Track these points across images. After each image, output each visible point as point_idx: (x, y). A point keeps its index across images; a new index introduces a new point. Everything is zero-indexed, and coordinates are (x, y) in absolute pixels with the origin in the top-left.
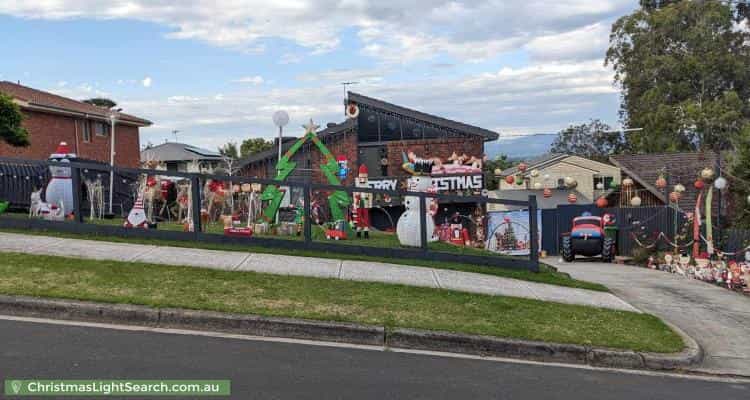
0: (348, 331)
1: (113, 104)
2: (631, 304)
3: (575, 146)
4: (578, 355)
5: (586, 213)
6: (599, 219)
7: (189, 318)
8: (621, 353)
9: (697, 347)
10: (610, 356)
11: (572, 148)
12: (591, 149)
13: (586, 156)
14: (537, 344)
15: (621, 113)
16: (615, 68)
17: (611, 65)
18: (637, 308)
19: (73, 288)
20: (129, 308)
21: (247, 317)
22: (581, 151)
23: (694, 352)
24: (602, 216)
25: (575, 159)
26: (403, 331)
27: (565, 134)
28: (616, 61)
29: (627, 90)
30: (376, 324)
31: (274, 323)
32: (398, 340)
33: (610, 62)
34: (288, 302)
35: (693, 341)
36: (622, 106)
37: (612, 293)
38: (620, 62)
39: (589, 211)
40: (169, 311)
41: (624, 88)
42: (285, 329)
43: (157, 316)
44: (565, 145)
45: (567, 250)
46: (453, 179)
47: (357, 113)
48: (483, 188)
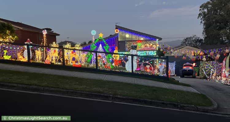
0: (101, 96)
1: (51, 30)
2: (197, 90)
3: (188, 43)
4: (175, 106)
5: (188, 63)
6: (192, 64)
7: (52, 90)
8: (189, 106)
9: (216, 105)
10: (186, 107)
11: (187, 44)
12: (193, 44)
13: (192, 46)
14: (162, 102)
15: (203, 33)
16: (201, 19)
17: (200, 18)
18: (199, 92)
19: (20, 80)
20: (35, 87)
21: (70, 91)
22: (190, 45)
23: (215, 107)
24: (193, 64)
25: (188, 47)
26: (119, 96)
27: (185, 40)
28: (201, 17)
29: (205, 26)
30: (110, 94)
31: (78, 93)
32: (117, 99)
33: (199, 17)
34: (85, 86)
35: (216, 103)
36: (203, 31)
37: (192, 87)
38: (203, 17)
39: (188, 62)
40: (47, 88)
41: (204, 25)
42: (81, 95)
43: (43, 89)
44: (185, 43)
45: (181, 74)
46: (147, 52)
47: (118, 32)
48: (157, 55)
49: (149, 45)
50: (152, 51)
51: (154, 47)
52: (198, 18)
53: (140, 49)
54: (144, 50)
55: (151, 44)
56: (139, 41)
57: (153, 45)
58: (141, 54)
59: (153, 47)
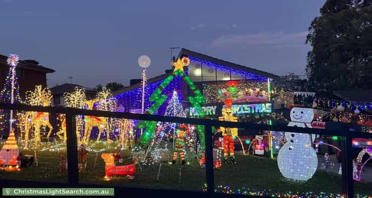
15: (307, 70)
17: (309, 43)
47: (188, 63)
48: (272, 112)
49: (254, 90)
50: (263, 105)
51: (264, 95)
52: (307, 42)
53: (235, 99)
54: (244, 101)
55: (258, 90)
56: (231, 83)
57: (261, 90)
58: (240, 110)
59: (262, 96)
